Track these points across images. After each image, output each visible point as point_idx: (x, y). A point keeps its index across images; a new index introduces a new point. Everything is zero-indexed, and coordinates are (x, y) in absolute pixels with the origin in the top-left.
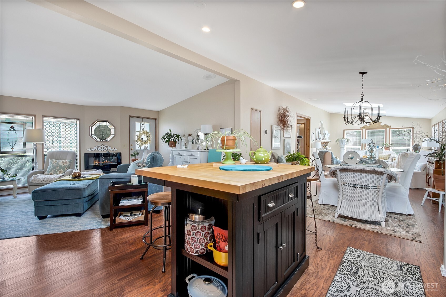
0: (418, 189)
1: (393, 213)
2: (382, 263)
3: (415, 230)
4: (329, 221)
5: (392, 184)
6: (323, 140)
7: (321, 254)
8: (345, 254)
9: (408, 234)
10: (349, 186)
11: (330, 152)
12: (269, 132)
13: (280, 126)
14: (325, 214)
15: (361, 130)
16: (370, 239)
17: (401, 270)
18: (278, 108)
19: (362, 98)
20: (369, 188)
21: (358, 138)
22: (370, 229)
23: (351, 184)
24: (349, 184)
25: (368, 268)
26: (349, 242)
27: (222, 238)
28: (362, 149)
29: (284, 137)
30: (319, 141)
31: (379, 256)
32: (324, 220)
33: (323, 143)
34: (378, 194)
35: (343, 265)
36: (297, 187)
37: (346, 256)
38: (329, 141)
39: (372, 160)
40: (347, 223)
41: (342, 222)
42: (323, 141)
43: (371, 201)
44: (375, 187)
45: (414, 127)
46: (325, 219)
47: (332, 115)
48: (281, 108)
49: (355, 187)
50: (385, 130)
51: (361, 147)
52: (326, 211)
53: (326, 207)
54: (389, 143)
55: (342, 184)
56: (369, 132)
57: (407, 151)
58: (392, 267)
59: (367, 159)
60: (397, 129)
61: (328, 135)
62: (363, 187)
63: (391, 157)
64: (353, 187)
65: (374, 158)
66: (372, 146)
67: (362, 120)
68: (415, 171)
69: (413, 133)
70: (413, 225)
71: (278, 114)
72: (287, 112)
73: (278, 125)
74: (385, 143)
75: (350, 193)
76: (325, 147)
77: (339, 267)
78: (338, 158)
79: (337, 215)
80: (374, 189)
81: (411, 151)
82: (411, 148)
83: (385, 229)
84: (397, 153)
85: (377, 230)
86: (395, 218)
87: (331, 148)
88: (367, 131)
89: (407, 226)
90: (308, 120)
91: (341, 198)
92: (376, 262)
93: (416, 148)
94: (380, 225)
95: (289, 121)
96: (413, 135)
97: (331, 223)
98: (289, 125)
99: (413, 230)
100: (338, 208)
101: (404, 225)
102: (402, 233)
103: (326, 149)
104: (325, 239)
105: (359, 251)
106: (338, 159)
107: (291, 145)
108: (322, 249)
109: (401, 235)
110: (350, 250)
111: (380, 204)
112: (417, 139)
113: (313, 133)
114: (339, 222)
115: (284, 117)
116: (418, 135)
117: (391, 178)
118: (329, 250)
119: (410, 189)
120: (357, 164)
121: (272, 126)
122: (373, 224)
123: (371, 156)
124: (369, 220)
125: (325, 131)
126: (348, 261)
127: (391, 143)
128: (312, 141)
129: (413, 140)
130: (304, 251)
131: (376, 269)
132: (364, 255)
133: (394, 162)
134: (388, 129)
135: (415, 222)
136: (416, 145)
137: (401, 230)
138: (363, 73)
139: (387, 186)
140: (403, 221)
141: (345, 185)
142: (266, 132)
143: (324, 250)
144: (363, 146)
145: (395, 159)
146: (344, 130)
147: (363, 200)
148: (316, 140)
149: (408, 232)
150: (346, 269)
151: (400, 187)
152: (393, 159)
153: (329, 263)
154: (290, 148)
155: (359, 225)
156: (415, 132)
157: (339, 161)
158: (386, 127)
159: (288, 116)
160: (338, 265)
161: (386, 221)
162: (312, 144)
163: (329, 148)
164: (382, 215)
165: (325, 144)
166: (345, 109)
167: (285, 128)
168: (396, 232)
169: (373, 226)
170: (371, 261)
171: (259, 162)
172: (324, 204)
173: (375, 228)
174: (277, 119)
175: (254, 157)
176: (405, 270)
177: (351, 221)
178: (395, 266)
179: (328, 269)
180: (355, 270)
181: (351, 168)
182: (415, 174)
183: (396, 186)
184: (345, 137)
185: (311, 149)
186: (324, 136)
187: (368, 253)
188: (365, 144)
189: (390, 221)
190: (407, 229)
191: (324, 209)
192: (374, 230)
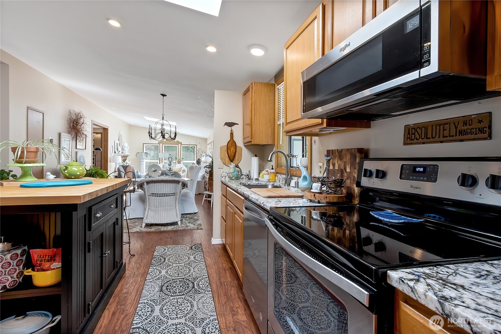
0: (200, 194)
1: (185, 214)
2: (180, 249)
3: (199, 222)
4: (137, 232)
5: (185, 190)
6: (122, 153)
7: (134, 259)
8: (154, 252)
9: (195, 226)
10: (154, 196)
11: (131, 167)
12: (55, 142)
13: (72, 135)
14: (133, 227)
15: (159, 145)
16: (171, 236)
17: (192, 249)
18: (68, 111)
19: (163, 117)
20: (170, 196)
21: (156, 152)
22: (171, 229)
23: (156, 194)
24: (154, 194)
25: (172, 255)
26: (156, 243)
27: (44, 259)
28: (160, 163)
29: (76, 148)
30: (119, 154)
31: (178, 246)
32: (132, 232)
33: (122, 157)
34: (176, 200)
35: (154, 260)
36: (117, 198)
37: (155, 253)
38: (129, 154)
39: (171, 172)
40: (153, 229)
41: (149, 230)
42: (123, 155)
43: (171, 207)
44: (174, 194)
45: (197, 144)
46: (134, 231)
47: (131, 127)
48: (72, 112)
49: (159, 196)
50: (177, 145)
51: (158, 161)
52: (133, 224)
53: (132, 220)
54: (181, 158)
55: (148, 195)
56: (165, 146)
57: (193, 164)
58: (186, 249)
59: (167, 171)
60: (186, 146)
61: (127, 148)
62: (165, 195)
63: (182, 170)
64: (157, 196)
65: (172, 170)
66: (170, 160)
67: (163, 137)
68: (198, 180)
69: (196, 149)
70: (197, 220)
71: (69, 119)
72: (81, 118)
73: (69, 132)
74: (177, 158)
75: (155, 202)
76: (125, 161)
77: (151, 263)
78: (139, 172)
79: (144, 225)
80: (173, 195)
81: (195, 164)
82: (195, 162)
83: (181, 227)
84: (186, 166)
85: (175, 229)
86: (186, 217)
87: (130, 163)
88: (164, 145)
89: (194, 221)
90: (105, 130)
91: (147, 209)
92: (177, 250)
93: (199, 162)
94: (178, 224)
95: (84, 130)
96: (196, 151)
97: (139, 233)
98: (83, 134)
99: (198, 223)
100: (145, 218)
101: (192, 221)
102: (191, 226)
103: (125, 164)
104: (136, 247)
105: (164, 247)
106: (139, 174)
107: (85, 159)
108: (135, 255)
109: (191, 228)
110: (158, 248)
111: (177, 208)
112: (199, 154)
113: (111, 145)
114: (146, 230)
115: (76, 124)
116: (200, 151)
117: (184, 185)
118: (141, 254)
119: (195, 195)
120: (159, 176)
121: (60, 135)
122: (173, 225)
123: (170, 168)
124: (169, 222)
125: (125, 143)
126: (157, 256)
127: (182, 158)
128: (110, 154)
129: (196, 155)
130: (121, 259)
131: (177, 254)
132: (168, 248)
133: (184, 173)
134: (180, 145)
135: (198, 217)
136: (198, 159)
137: (191, 224)
138: (164, 95)
139: (181, 192)
140: (192, 218)
141: (151, 196)
142: (51, 141)
143: (137, 255)
144: (161, 160)
145: (185, 171)
146: (144, 144)
147: (166, 206)
148: (115, 153)
149: (194, 225)
150: (157, 262)
151: (189, 192)
152: (184, 171)
153: (143, 263)
154: (85, 162)
155: (163, 229)
156: (197, 149)
157: (140, 175)
158: (178, 143)
159: (82, 124)
160: (150, 262)
161: (181, 221)
162: (110, 157)
163: (129, 163)
164: (178, 216)
165: (124, 158)
166: (150, 126)
167: (78, 138)
168: (188, 227)
169: (173, 227)
170: (173, 250)
171: (73, 177)
172: (130, 219)
173: (174, 228)
174: (67, 126)
175: (66, 171)
176: (194, 248)
177: (156, 227)
178: (188, 248)
179: (142, 267)
180: (163, 260)
181: (156, 179)
182: (198, 182)
183: (187, 192)
184: (145, 151)
185: (109, 163)
186: (123, 149)
187: (171, 246)
188: (162, 158)
189: (184, 220)
190: (194, 223)
191: (131, 222)
192: (173, 229)
